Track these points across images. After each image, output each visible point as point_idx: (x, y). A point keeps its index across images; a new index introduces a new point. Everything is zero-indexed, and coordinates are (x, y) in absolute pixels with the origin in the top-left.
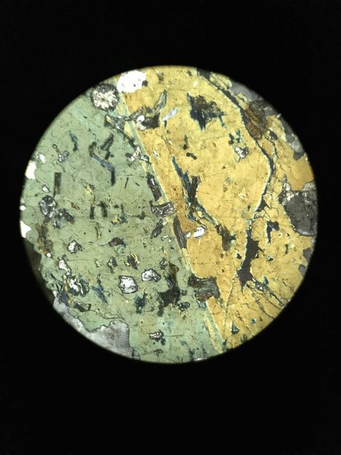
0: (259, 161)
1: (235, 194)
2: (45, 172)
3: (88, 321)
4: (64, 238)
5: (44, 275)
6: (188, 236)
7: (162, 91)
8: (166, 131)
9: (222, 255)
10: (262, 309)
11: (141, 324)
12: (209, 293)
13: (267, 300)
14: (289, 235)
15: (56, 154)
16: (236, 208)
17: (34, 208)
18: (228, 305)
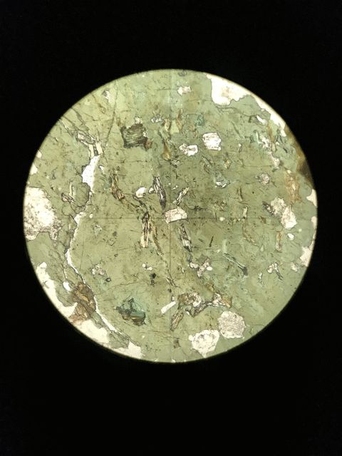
0: (82, 262)
1: (105, 230)
2: (291, 253)
3: (251, 106)
4: (275, 188)
5: (294, 152)
6: (152, 189)
7: (176, 331)
8: (172, 292)
9: (118, 170)
10: (79, 115)
11: (200, 101)
12: (131, 131)
13: (74, 125)
14: (52, 188)
15: (281, 271)
16: (104, 216)
17: (303, 218)
18: (113, 119)
